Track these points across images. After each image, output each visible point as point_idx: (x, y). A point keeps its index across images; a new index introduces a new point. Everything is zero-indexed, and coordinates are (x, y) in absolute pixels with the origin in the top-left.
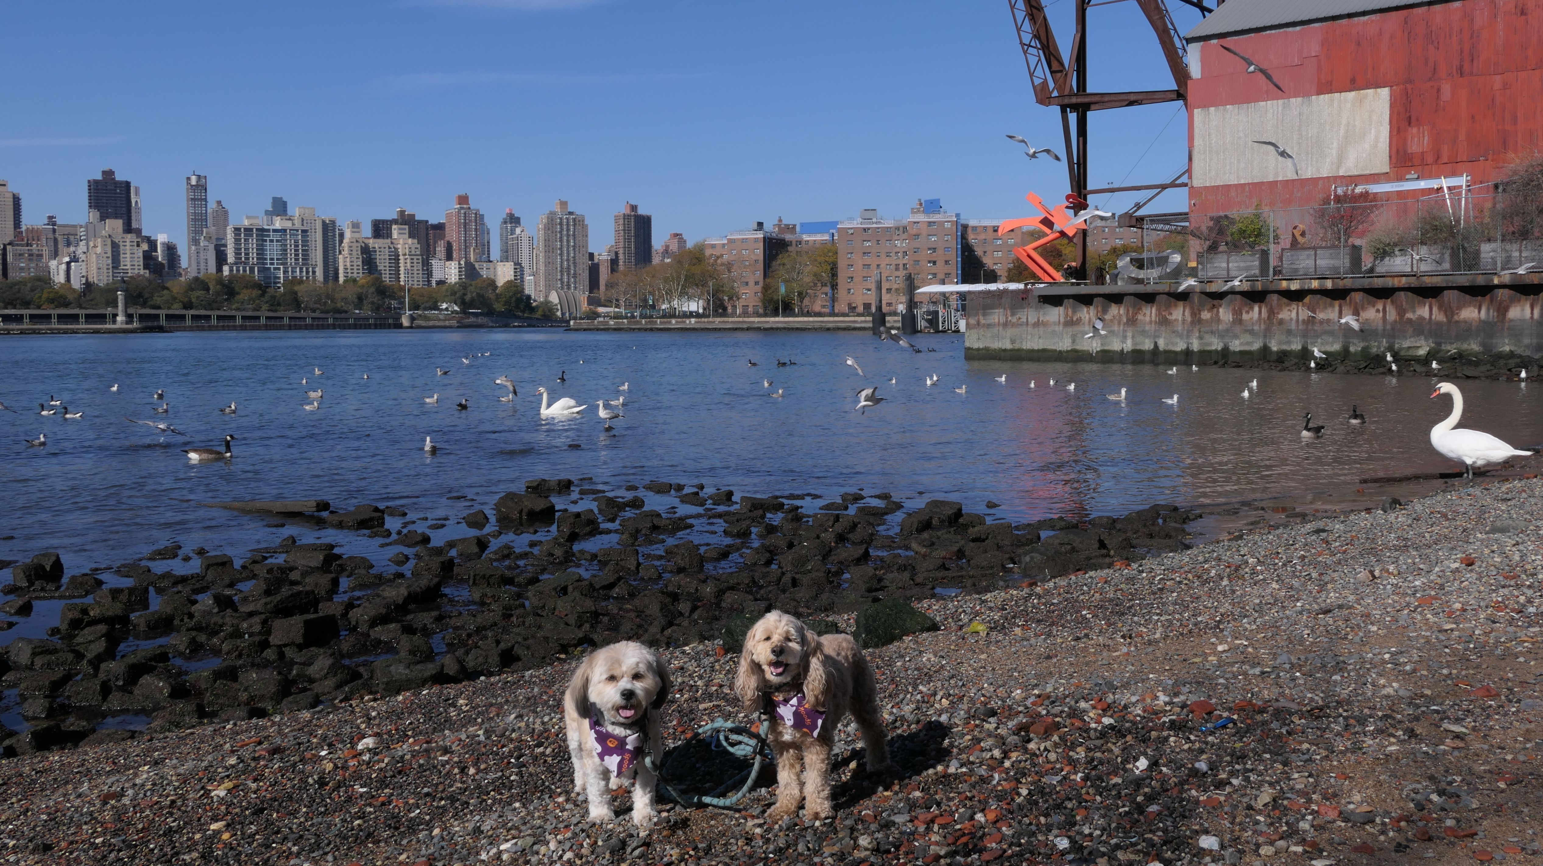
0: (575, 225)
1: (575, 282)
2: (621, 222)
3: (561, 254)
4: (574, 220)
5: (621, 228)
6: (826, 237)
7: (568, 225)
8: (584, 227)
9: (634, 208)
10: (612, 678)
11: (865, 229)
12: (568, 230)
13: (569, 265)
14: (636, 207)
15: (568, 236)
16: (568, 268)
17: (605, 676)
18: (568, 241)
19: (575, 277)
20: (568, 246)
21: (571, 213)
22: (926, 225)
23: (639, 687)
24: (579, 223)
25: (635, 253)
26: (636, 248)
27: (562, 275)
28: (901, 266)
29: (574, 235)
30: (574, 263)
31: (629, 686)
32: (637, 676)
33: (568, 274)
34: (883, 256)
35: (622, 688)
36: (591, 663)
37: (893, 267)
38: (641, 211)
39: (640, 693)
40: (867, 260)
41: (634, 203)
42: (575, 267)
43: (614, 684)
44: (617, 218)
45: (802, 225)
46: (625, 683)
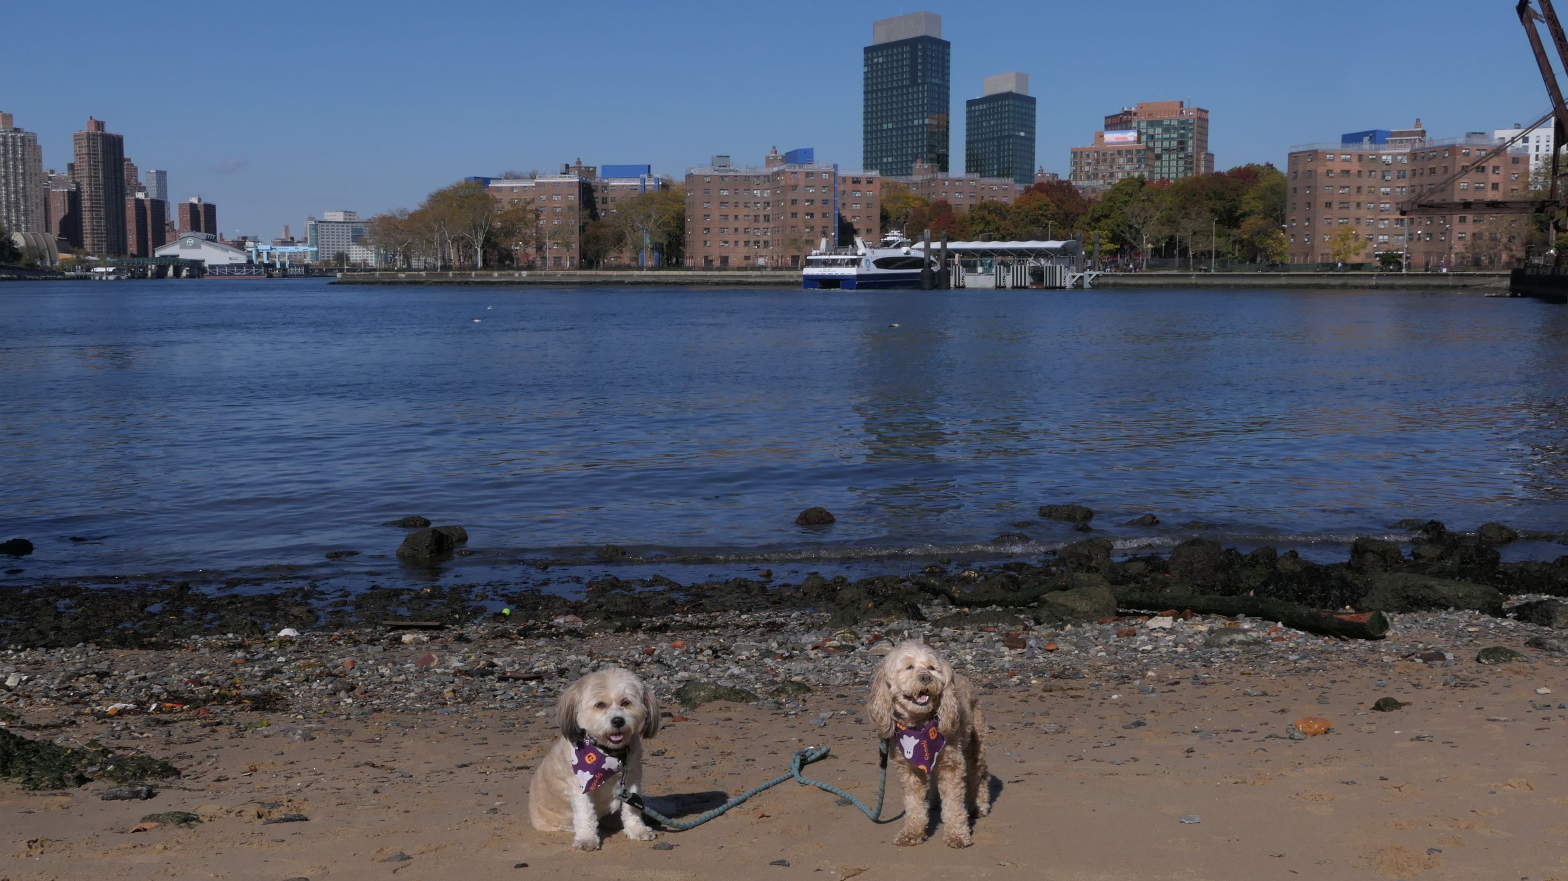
0: (23, 146)
1: (27, 222)
2: (84, 143)
3: (7, 184)
4: (23, 139)
5: (84, 151)
6: (636, 183)
7: (14, 145)
8: (37, 149)
9: (100, 125)
10: (601, 705)
11: (722, 177)
12: (15, 152)
13: (17, 199)
14: (103, 123)
15: (15, 160)
16: (17, 202)
17: (594, 702)
18: (15, 167)
19: (26, 214)
20: (16, 174)
21: (17, 130)
22: (804, 175)
23: (628, 714)
24: (29, 143)
25: (105, 185)
26: (104, 177)
27: (9, 212)
28: (762, 218)
29: (23, 159)
30: (25, 196)
31: (619, 714)
32: (625, 703)
33: (17, 211)
34: (741, 205)
35: (612, 716)
36: (580, 686)
37: (752, 218)
38: (110, 130)
39: (629, 721)
40: (725, 210)
41: (100, 119)
42: (26, 201)
43: (603, 711)
44: (77, 138)
45: (604, 168)
46: (614, 711)
